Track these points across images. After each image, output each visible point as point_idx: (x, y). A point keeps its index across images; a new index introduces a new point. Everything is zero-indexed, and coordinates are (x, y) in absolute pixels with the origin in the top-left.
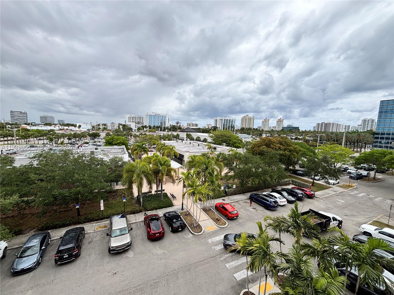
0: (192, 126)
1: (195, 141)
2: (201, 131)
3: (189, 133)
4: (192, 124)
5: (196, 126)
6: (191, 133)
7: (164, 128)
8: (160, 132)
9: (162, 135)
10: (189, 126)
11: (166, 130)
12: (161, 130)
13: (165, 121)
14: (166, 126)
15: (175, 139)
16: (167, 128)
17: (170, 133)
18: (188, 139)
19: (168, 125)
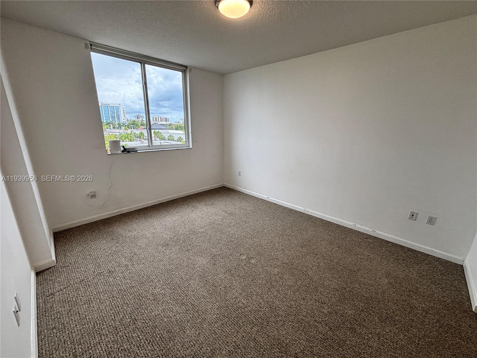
0: (161, 121)
1: (166, 141)
2: (174, 127)
3: (157, 131)
4: (159, 117)
5: (166, 121)
6: (161, 131)
7: (118, 124)
8: (113, 131)
9: (118, 134)
10: (156, 121)
11: (123, 128)
12: (114, 128)
13: (119, 115)
14: (122, 121)
15: (138, 139)
16: (124, 125)
17: (129, 131)
18: (158, 139)
19: (125, 121)
